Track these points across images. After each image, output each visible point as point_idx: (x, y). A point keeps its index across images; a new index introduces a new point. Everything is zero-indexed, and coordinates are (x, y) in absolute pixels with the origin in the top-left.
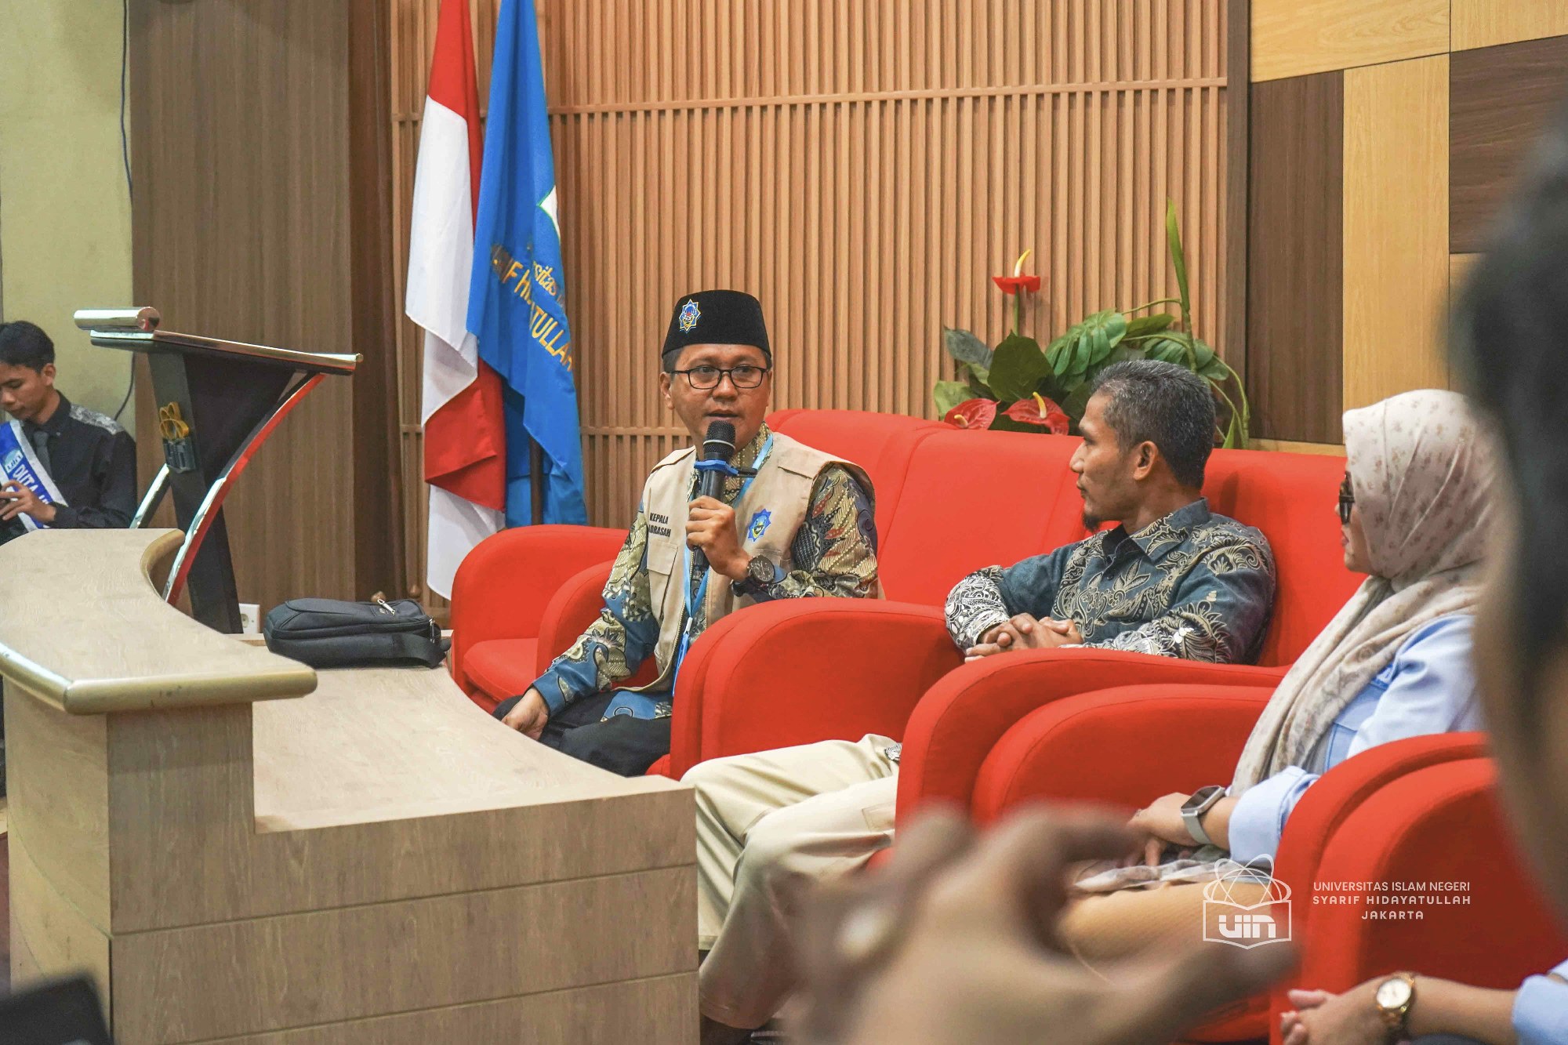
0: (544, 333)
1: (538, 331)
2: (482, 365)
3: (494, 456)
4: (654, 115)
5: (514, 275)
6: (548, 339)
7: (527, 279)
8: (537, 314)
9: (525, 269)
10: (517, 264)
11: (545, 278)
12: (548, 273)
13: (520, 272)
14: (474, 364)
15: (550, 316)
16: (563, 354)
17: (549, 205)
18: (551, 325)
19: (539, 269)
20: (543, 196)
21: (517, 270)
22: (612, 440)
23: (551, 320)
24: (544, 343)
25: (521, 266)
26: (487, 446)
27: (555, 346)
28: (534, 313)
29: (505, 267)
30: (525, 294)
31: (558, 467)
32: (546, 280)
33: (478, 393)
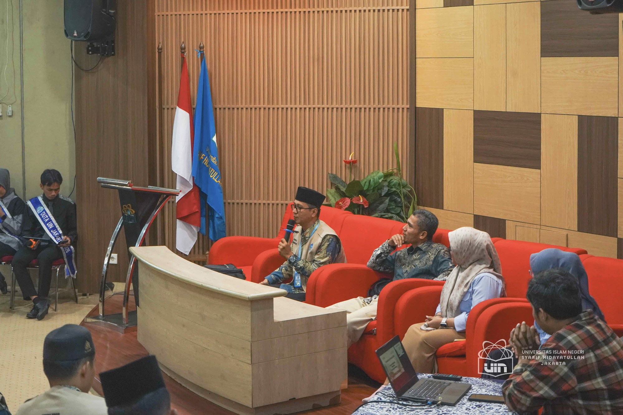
0: (214, 176)
1: (212, 175)
2: (194, 185)
3: (198, 211)
4: (240, 109)
5: (203, 158)
6: (215, 178)
7: (206, 159)
8: (212, 170)
9: (206, 156)
10: (203, 155)
11: (214, 160)
12: (215, 159)
13: (204, 157)
14: (192, 185)
15: (215, 171)
16: (219, 182)
17: (214, 139)
18: (216, 174)
19: (212, 157)
20: (213, 136)
21: (203, 157)
22: (227, 204)
23: (216, 172)
24: (214, 179)
25: (205, 156)
26: (195, 208)
27: (217, 180)
28: (211, 170)
29: (200, 156)
30: (206, 164)
31: (219, 215)
32: (214, 161)
33: (193, 193)
